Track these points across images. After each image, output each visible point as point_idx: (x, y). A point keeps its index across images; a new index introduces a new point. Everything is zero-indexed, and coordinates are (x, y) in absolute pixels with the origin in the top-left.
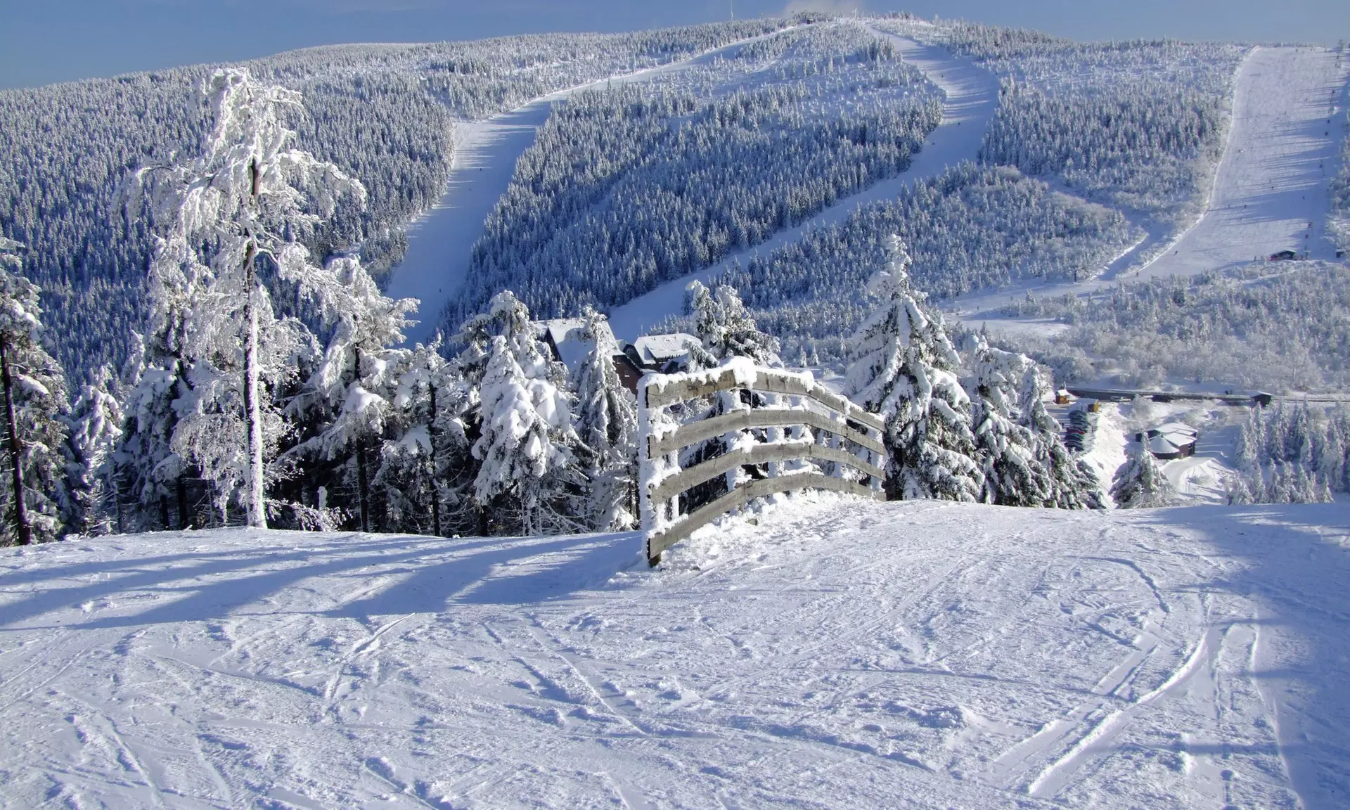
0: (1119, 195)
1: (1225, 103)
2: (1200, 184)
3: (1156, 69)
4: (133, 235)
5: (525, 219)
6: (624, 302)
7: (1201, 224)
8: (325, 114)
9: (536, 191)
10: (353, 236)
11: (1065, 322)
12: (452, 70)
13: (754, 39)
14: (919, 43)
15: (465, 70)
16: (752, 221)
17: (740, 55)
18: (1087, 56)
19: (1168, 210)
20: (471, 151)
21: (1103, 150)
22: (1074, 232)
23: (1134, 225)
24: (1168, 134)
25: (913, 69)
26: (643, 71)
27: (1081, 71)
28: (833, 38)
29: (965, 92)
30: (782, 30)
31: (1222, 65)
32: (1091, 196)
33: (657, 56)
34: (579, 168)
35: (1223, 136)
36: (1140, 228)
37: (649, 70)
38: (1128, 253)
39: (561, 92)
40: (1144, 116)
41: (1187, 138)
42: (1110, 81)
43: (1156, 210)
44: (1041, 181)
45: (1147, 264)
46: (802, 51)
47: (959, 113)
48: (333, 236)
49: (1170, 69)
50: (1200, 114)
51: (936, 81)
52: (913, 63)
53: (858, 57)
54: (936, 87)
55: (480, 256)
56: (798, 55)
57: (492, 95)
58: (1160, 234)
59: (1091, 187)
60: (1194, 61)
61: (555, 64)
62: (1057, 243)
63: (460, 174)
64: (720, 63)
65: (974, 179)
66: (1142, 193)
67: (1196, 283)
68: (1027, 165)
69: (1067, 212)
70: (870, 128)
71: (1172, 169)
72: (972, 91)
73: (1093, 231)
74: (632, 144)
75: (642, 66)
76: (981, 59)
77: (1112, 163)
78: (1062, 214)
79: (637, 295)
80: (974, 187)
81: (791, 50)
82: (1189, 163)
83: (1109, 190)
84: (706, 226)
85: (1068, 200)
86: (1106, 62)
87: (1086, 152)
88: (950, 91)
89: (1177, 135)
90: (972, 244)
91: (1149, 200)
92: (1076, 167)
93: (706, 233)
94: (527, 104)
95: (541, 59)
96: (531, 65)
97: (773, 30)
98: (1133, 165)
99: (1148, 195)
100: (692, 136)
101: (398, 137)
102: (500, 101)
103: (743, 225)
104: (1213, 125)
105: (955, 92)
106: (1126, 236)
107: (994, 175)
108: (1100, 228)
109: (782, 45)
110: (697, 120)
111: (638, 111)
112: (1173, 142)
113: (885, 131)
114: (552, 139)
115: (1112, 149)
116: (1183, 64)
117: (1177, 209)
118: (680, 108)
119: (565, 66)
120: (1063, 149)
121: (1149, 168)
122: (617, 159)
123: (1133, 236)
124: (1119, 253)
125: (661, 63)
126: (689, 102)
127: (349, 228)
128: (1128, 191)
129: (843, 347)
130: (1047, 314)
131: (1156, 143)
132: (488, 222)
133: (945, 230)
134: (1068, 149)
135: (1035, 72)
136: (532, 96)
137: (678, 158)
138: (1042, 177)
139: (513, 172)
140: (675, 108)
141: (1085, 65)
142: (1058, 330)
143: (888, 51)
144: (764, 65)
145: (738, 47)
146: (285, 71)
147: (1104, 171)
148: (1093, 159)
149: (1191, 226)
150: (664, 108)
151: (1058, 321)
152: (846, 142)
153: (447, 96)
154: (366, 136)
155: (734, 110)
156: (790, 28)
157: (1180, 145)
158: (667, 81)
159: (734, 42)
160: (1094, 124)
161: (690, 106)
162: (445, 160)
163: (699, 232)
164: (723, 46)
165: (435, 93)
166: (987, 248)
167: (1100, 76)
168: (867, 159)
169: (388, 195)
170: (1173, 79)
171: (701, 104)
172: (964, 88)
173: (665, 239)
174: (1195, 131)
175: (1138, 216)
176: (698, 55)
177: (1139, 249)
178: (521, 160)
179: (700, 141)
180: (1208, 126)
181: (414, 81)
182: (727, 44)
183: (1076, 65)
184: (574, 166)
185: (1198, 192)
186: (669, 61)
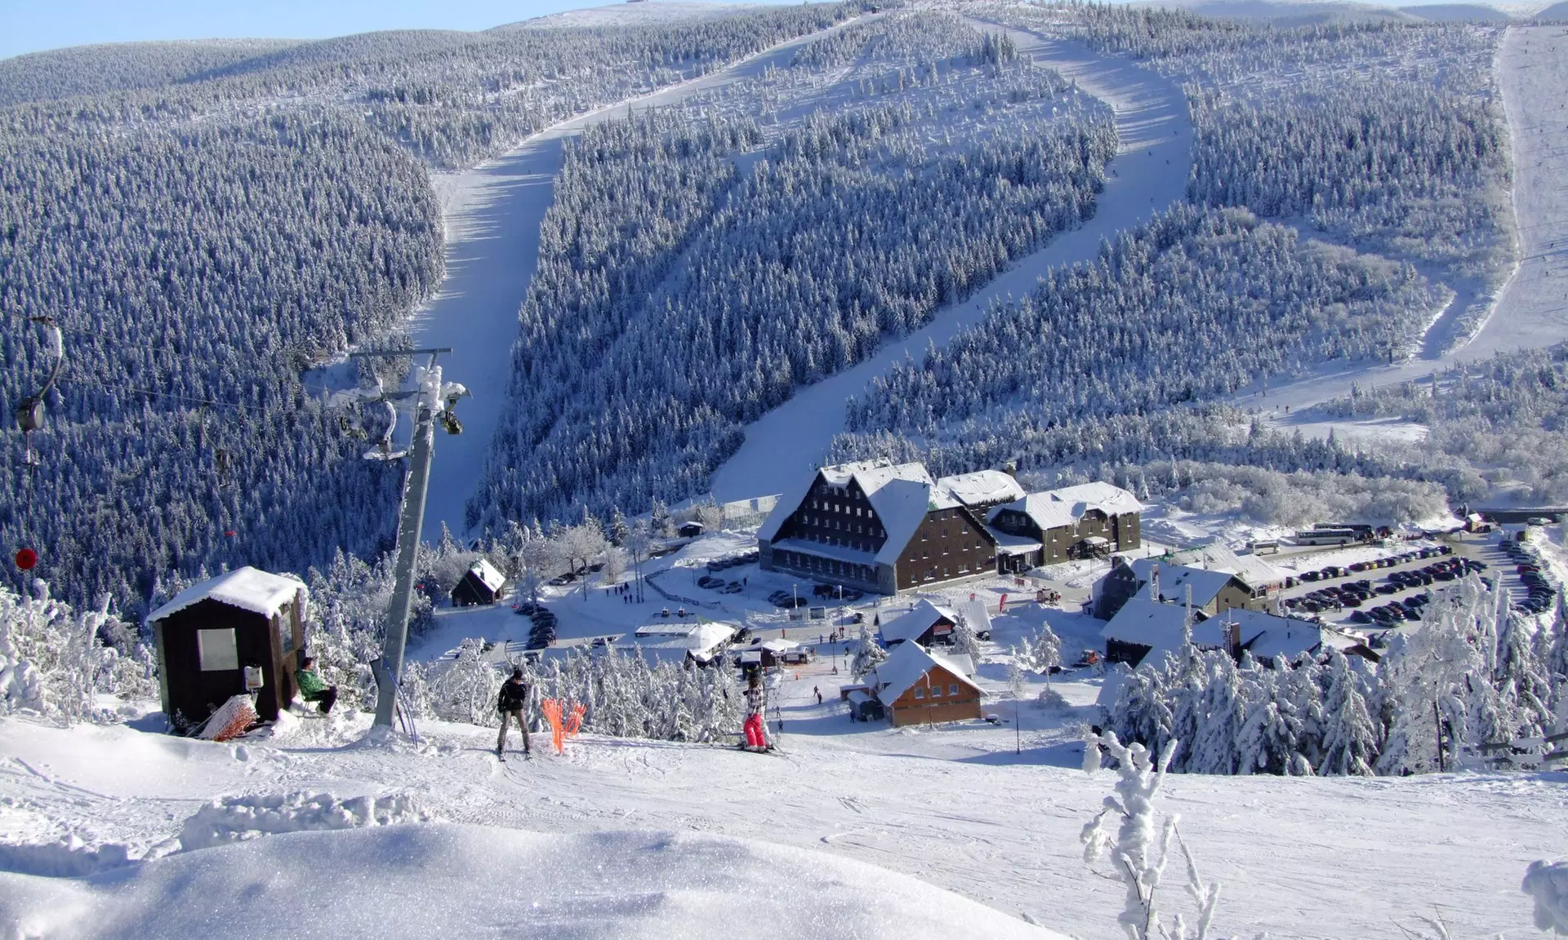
0: (1398, 241)
1: (1495, 107)
2: (1502, 220)
3: (1385, 64)
4: (21, 356)
5: (575, 307)
6: (755, 418)
7: (1520, 275)
8: (252, 172)
9: (577, 267)
10: (334, 343)
11: (1415, 421)
12: (402, 99)
13: (808, 38)
14: (1041, 36)
15: (420, 98)
16: (907, 297)
17: (795, 62)
18: (1287, 49)
19: (1472, 259)
20: (467, 215)
21: (1357, 181)
22: (1356, 295)
23: (1432, 282)
24: (1438, 155)
25: (1054, 76)
26: (666, 90)
27: (1287, 69)
28: (919, 32)
29: (1136, 105)
30: (843, 24)
31: (1473, 55)
32: (1362, 244)
33: (680, 67)
34: (630, 231)
35: (1506, 154)
36: (1444, 287)
37: (673, 88)
38: (1438, 321)
39: (562, 124)
40: (1399, 133)
41: (1464, 159)
42: (1330, 82)
43: (1456, 260)
44: (1286, 225)
45: (1474, 334)
46: (883, 53)
47: (1140, 136)
48: (309, 345)
49: (1406, 64)
50: (1471, 124)
51: (1092, 90)
52: (1049, 65)
53: (967, 61)
54: (1094, 99)
55: (524, 363)
56: (879, 58)
57: (472, 132)
58: (1473, 293)
59: (1356, 232)
60: (1435, 53)
61: (539, 84)
62: (1341, 310)
63: (460, 248)
64: (771, 73)
65: (1195, 229)
66: (1428, 236)
67: (1555, 359)
68: (1259, 203)
69: (1339, 268)
70: (1029, 164)
71: (1458, 202)
72: (1145, 103)
73: (1383, 292)
74: (693, 194)
75: (662, 82)
76: (1140, 57)
77: (1373, 198)
78: (1333, 272)
79: (771, 406)
80: (1198, 238)
81: (867, 52)
82: (1477, 193)
83: (1381, 234)
84: (843, 306)
85: (1335, 253)
86: (1316, 56)
87: (1336, 183)
88: (1118, 104)
89: (1450, 155)
90: (1227, 317)
91: (1439, 246)
92: (1329, 204)
93: (844, 317)
94: (522, 143)
95: (519, 78)
96: (507, 87)
97: (830, 24)
98: (1404, 199)
99: (1436, 240)
100: (776, 183)
101: (365, 200)
102: (486, 142)
103: (895, 303)
104: (1493, 139)
105: (1122, 105)
106: (1428, 298)
107: (1222, 220)
108: (1390, 288)
109: (851, 46)
110: (776, 158)
111: (685, 149)
112: (1447, 165)
113: (1051, 166)
114: (578, 195)
115: (1370, 179)
116: (1420, 55)
117: (1484, 257)
118: (743, 143)
119: (555, 87)
120: (1305, 181)
121: (1426, 201)
122: (678, 217)
123: (1438, 298)
124: (1428, 321)
125: (689, 76)
126: (752, 132)
127: (329, 332)
128: (1408, 235)
129: (1175, 474)
130: (1390, 411)
131: (1425, 167)
132: (523, 315)
133: (1178, 299)
134: (1312, 182)
135: (1224, 74)
136: (527, 132)
137: (765, 212)
138: (1286, 220)
139: (538, 242)
140: (734, 141)
141: (1291, 60)
142: (1414, 433)
143: (1008, 50)
144: (835, 75)
145: (793, 50)
146: (158, 108)
147: (1365, 209)
148: (1348, 194)
149: (1509, 278)
150: (721, 143)
151: (1405, 420)
152: (1002, 182)
153: (408, 136)
154: (320, 201)
155: (822, 141)
156: (851, 20)
157: (1455, 169)
158: (706, 103)
159: (781, 44)
160: (1336, 147)
161: (754, 138)
162: (438, 229)
163: (837, 317)
164: (767, 50)
165: (391, 134)
166: (1248, 322)
167: (1315, 77)
168: (1040, 206)
169: (373, 282)
170: (1414, 77)
171: (771, 134)
172: (1134, 99)
173: (793, 329)
174: (1472, 148)
175: (1434, 267)
176: (736, 64)
177: (1451, 314)
178: (546, 224)
179: (788, 188)
180: (1487, 141)
181: (359, 118)
182: (772, 47)
183: (1278, 62)
184: (621, 229)
185: (1501, 231)
186: (698, 74)
